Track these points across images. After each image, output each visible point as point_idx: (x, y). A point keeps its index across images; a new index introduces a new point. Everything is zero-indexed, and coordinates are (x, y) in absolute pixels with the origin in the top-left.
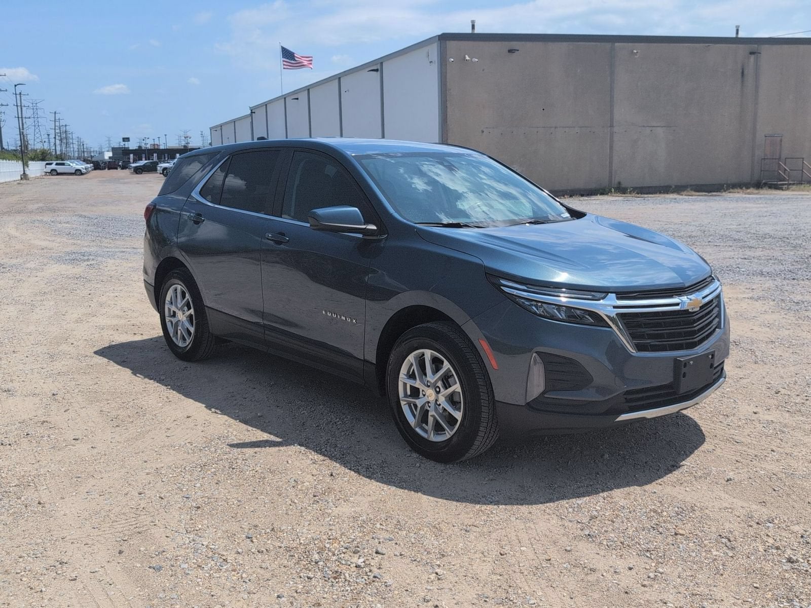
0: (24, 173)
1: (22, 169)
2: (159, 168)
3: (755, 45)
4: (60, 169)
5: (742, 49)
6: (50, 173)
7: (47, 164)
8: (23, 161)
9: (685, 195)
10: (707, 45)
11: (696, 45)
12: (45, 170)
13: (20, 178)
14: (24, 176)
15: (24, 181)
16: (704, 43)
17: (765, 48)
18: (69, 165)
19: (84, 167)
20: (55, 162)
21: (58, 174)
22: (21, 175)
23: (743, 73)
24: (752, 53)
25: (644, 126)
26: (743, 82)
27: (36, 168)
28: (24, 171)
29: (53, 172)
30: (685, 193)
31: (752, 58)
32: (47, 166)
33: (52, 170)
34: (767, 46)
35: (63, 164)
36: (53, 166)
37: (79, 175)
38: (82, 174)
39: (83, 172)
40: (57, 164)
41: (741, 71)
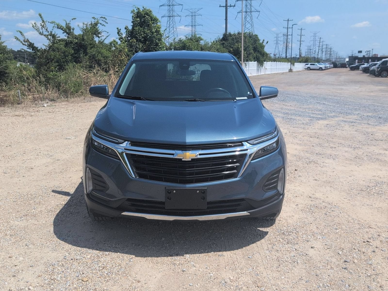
0: (291, 69)
1: (290, 67)
2: (360, 68)
4: (312, 67)
6: (307, 69)
7: (306, 64)
8: (291, 63)
12: (305, 67)
13: (288, 71)
14: (291, 70)
15: (290, 73)
18: (317, 65)
19: (324, 66)
20: (310, 63)
21: (311, 70)
22: (289, 70)
27: (299, 67)
28: (291, 68)
29: (309, 69)
32: (306, 65)
33: (308, 67)
35: (314, 65)
36: (309, 66)
37: (321, 70)
38: (322, 70)
39: (323, 69)
40: (311, 65)
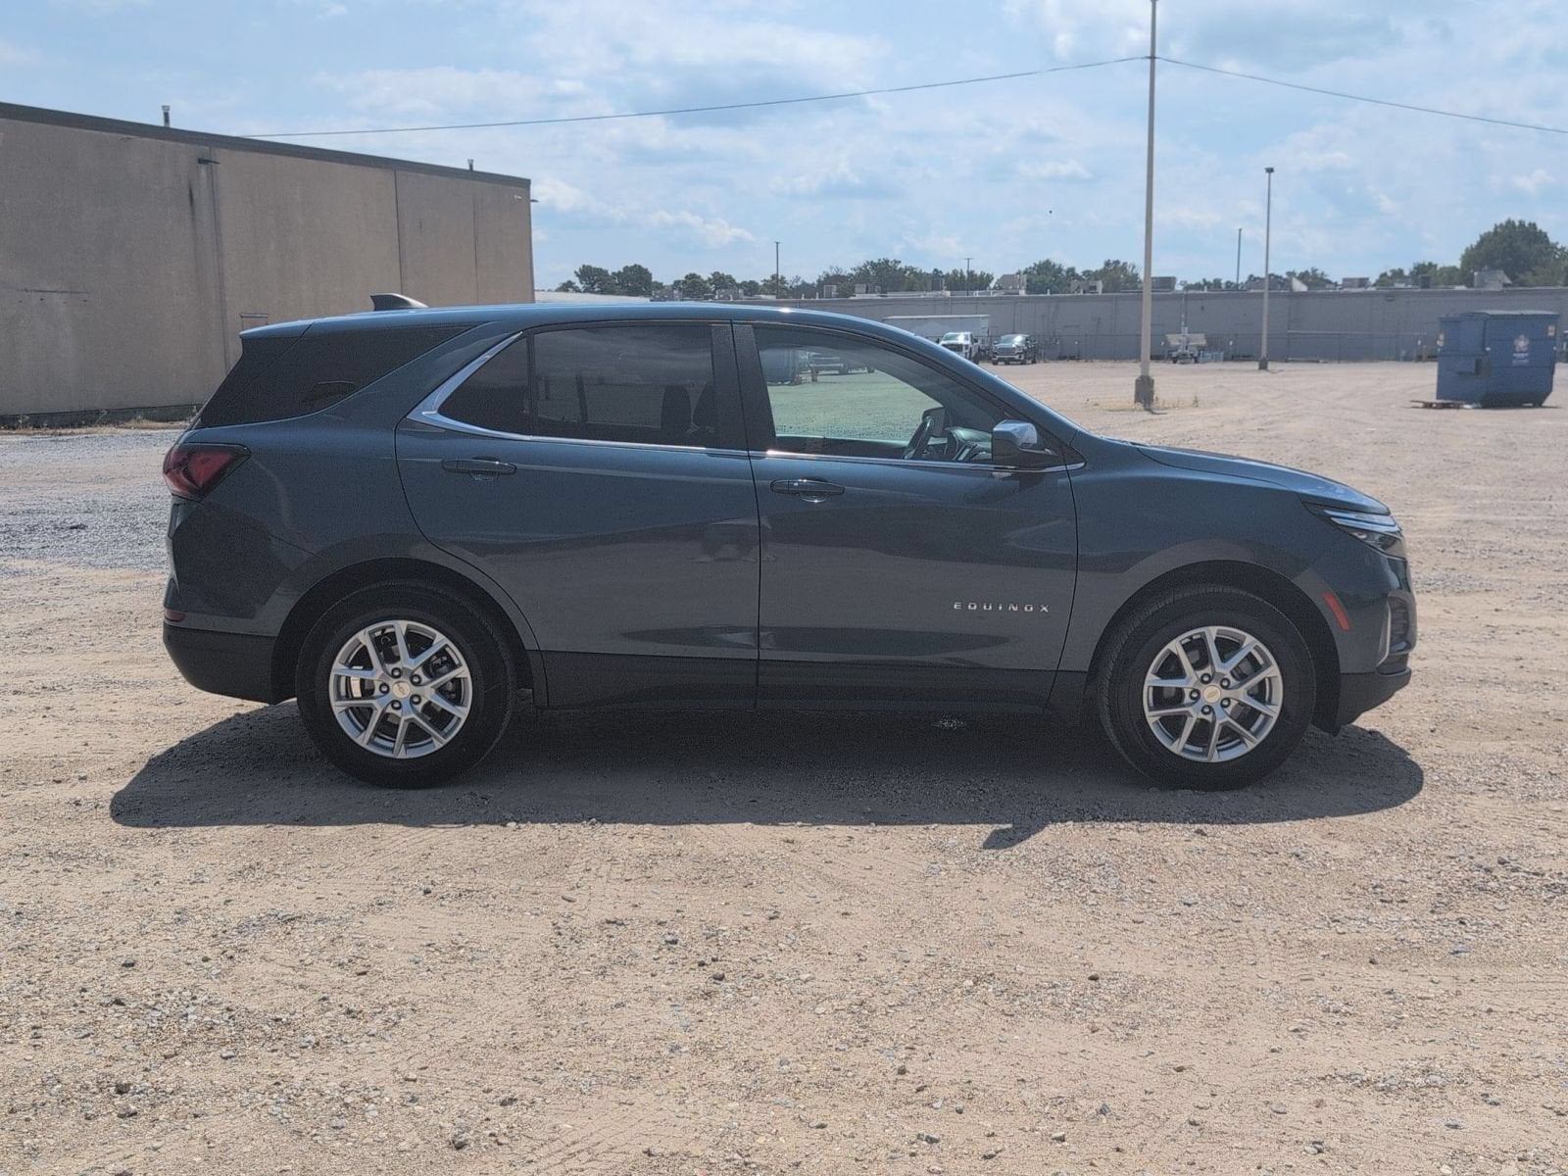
3: (208, 147)
5: (186, 153)
9: (135, 428)
10: (125, 136)
11: (104, 133)
16: (119, 132)
17: (221, 155)
23: (191, 195)
24: (201, 161)
25: (26, 290)
26: (193, 213)
30: (132, 423)
31: (203, 170)
34: (224, 150)
41: (188, 193)
